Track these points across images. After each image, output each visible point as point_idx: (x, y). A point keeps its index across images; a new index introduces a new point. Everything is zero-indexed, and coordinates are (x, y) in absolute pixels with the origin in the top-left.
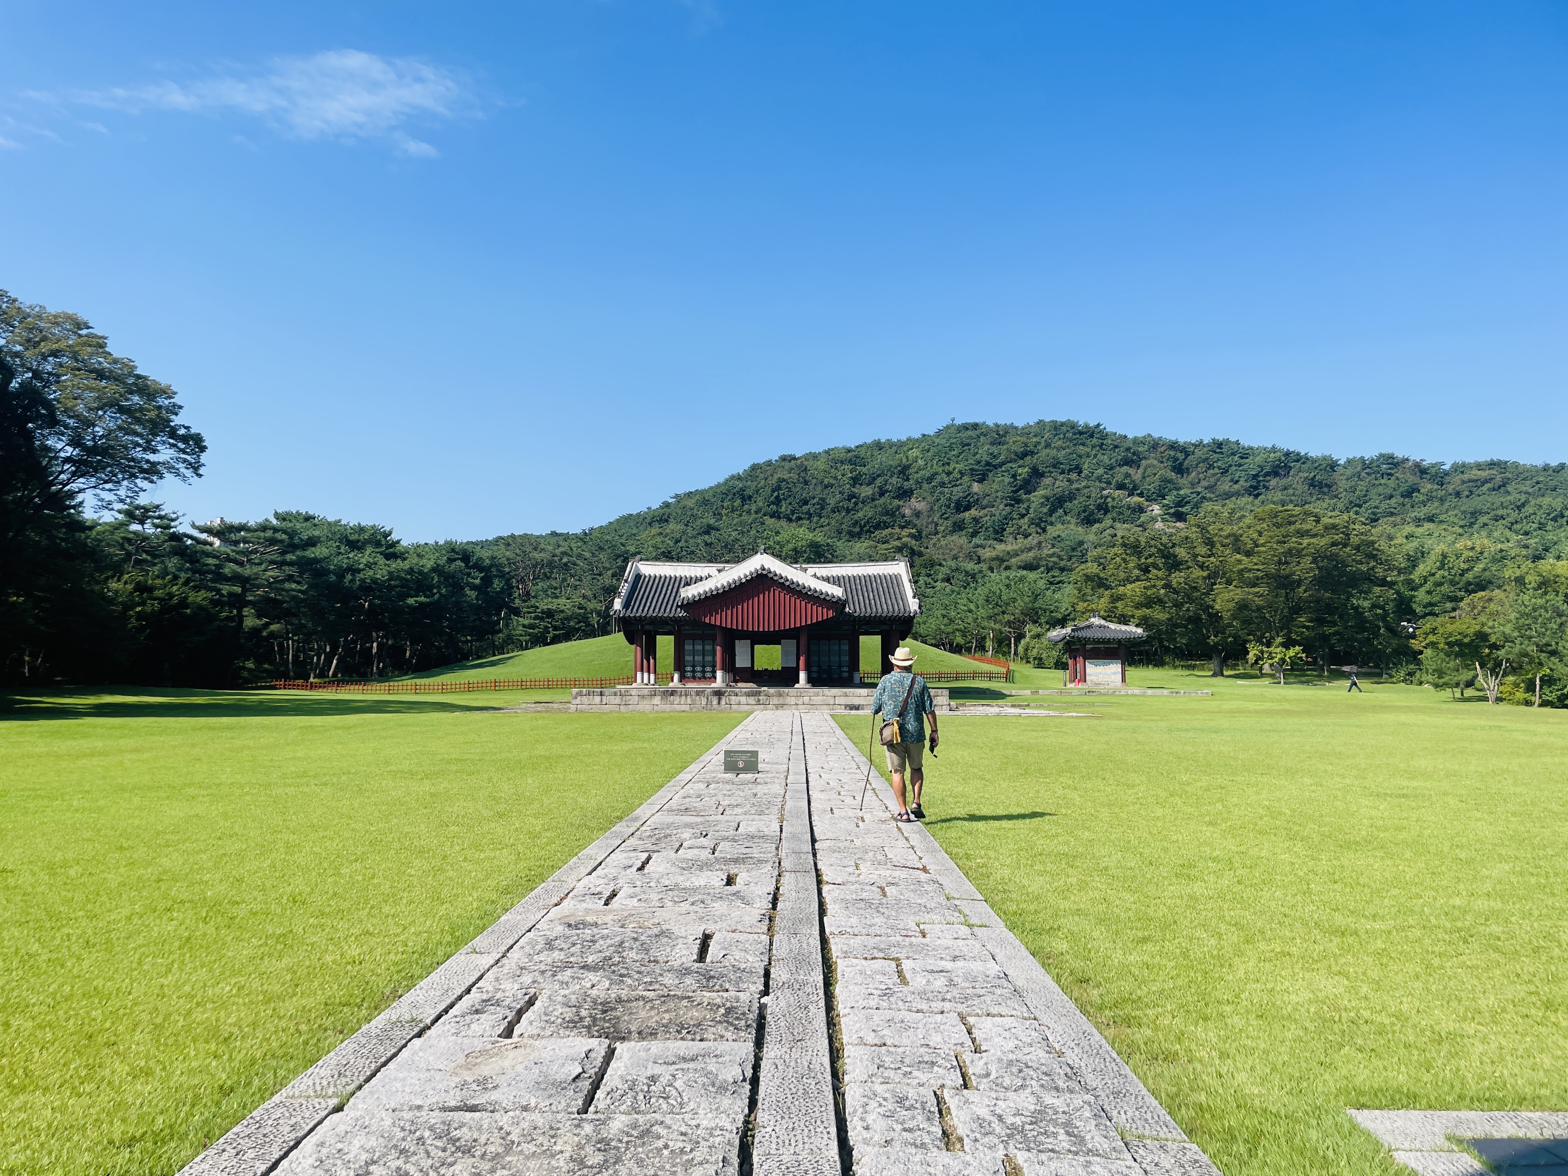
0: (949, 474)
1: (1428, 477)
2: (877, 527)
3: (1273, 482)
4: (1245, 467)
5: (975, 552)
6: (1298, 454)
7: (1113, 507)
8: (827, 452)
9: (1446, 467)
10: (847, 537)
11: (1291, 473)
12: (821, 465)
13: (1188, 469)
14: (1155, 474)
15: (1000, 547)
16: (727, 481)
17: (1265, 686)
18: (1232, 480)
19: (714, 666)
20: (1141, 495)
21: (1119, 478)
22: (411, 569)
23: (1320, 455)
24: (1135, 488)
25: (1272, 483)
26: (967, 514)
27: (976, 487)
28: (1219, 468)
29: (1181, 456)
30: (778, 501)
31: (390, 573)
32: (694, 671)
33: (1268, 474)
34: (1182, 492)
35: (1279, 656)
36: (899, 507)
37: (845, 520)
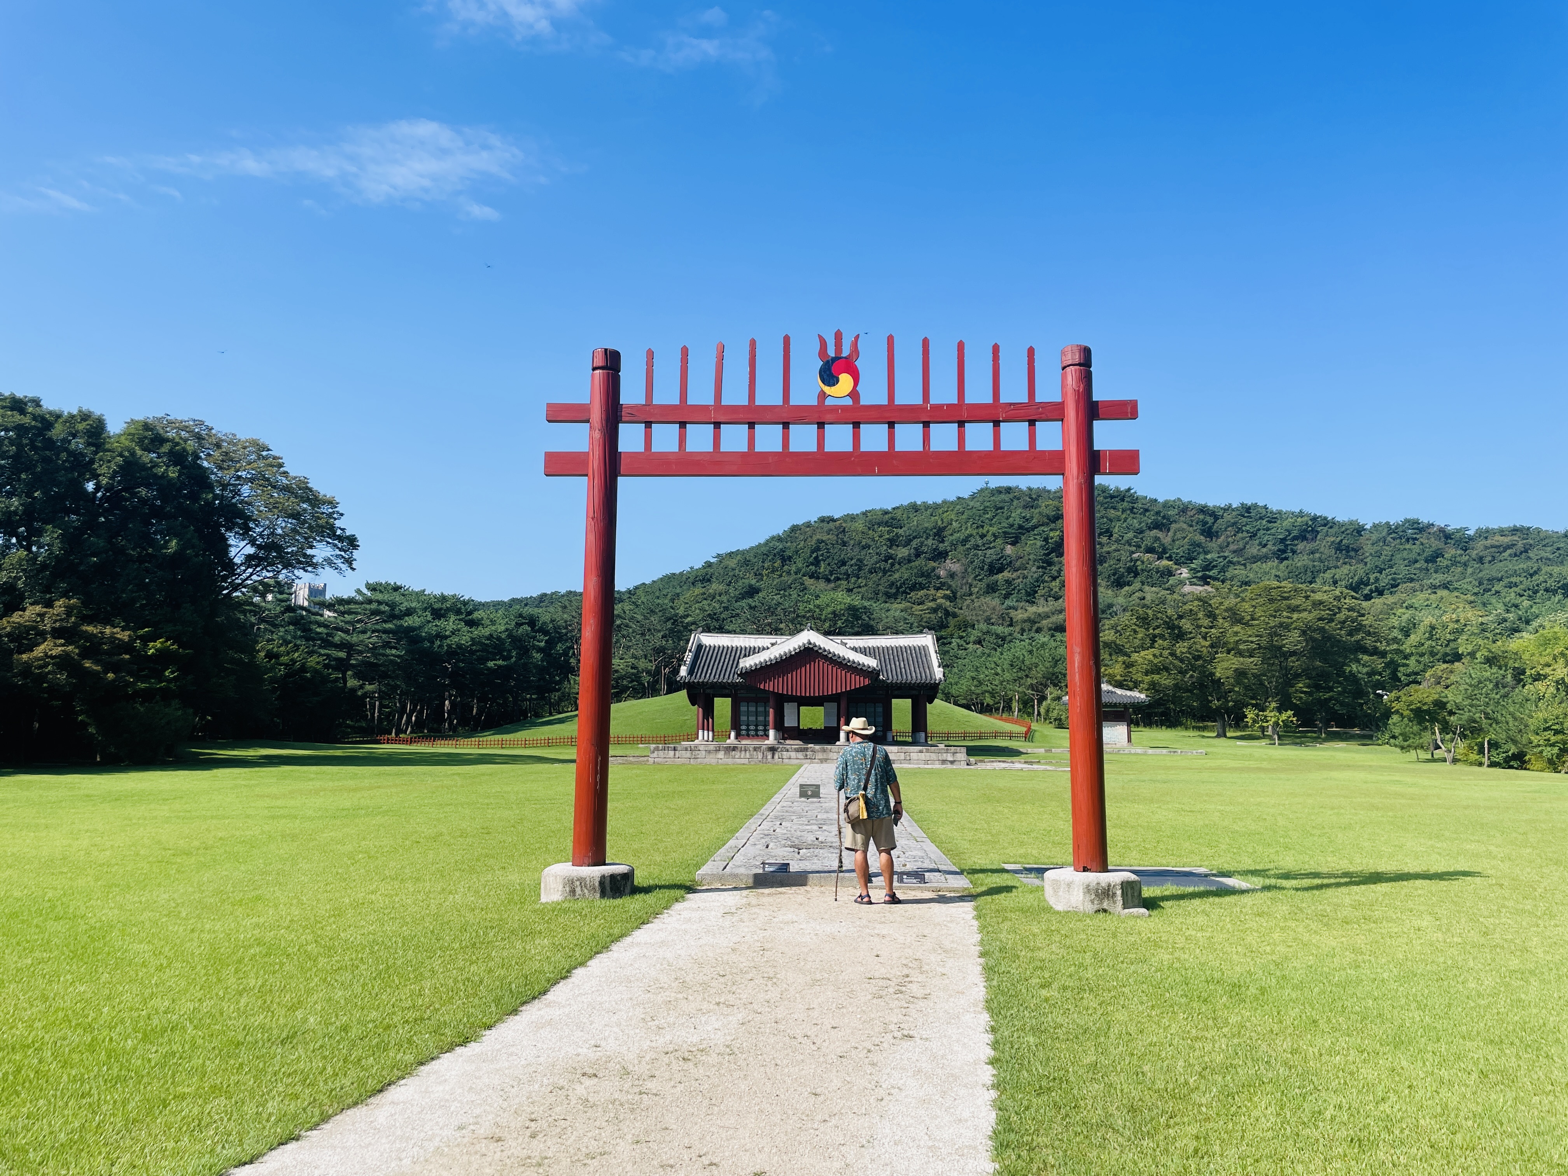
0: (982, 536)
1: (1453, 542)
2: (913, 588)
3: (1301, 546)
4: (1272, 531)
5: (1008, 614)
6: (1325, 518)
7: (1142, 570)
8: (865, 514)
9: (1471, 533)
10: (884, 598)
11: (1319, 537)
12: (859, 526)
13: (1217, 532)
14: (1185, 538)
15: (1032, 609)
16: (767, 542)
17: (1261, 747)
18: (1260, 544)
19: (766, 725)
20: (1170, 559)
21: (1148, 542)
22: (491, 635)
23: (1346, 520)
24: (1165, 551)
25: (1299, 547)
26: (1000, 576)
27: (1009, 550)
28: (1248, 532)
29: (1210, 520)
30: (816, 562)
31: (472, 639)
32: (748, 730)
33: (1295, 538)
34: (1209, 557)
35: (1273, 720)
36: (934, 569)
37: (882, 581)
